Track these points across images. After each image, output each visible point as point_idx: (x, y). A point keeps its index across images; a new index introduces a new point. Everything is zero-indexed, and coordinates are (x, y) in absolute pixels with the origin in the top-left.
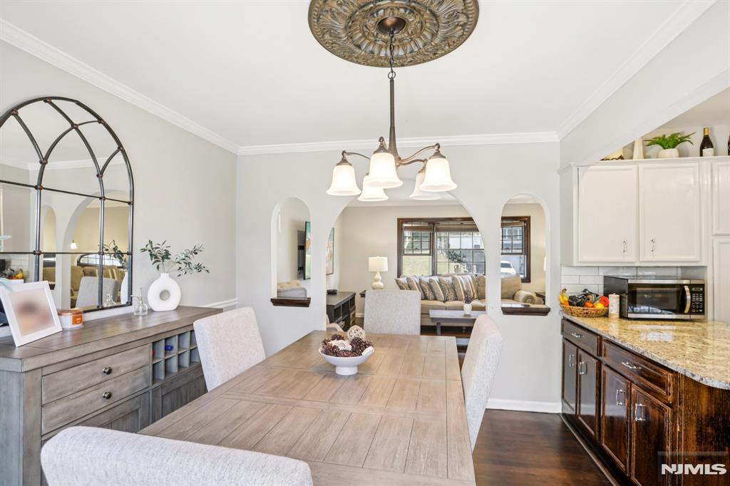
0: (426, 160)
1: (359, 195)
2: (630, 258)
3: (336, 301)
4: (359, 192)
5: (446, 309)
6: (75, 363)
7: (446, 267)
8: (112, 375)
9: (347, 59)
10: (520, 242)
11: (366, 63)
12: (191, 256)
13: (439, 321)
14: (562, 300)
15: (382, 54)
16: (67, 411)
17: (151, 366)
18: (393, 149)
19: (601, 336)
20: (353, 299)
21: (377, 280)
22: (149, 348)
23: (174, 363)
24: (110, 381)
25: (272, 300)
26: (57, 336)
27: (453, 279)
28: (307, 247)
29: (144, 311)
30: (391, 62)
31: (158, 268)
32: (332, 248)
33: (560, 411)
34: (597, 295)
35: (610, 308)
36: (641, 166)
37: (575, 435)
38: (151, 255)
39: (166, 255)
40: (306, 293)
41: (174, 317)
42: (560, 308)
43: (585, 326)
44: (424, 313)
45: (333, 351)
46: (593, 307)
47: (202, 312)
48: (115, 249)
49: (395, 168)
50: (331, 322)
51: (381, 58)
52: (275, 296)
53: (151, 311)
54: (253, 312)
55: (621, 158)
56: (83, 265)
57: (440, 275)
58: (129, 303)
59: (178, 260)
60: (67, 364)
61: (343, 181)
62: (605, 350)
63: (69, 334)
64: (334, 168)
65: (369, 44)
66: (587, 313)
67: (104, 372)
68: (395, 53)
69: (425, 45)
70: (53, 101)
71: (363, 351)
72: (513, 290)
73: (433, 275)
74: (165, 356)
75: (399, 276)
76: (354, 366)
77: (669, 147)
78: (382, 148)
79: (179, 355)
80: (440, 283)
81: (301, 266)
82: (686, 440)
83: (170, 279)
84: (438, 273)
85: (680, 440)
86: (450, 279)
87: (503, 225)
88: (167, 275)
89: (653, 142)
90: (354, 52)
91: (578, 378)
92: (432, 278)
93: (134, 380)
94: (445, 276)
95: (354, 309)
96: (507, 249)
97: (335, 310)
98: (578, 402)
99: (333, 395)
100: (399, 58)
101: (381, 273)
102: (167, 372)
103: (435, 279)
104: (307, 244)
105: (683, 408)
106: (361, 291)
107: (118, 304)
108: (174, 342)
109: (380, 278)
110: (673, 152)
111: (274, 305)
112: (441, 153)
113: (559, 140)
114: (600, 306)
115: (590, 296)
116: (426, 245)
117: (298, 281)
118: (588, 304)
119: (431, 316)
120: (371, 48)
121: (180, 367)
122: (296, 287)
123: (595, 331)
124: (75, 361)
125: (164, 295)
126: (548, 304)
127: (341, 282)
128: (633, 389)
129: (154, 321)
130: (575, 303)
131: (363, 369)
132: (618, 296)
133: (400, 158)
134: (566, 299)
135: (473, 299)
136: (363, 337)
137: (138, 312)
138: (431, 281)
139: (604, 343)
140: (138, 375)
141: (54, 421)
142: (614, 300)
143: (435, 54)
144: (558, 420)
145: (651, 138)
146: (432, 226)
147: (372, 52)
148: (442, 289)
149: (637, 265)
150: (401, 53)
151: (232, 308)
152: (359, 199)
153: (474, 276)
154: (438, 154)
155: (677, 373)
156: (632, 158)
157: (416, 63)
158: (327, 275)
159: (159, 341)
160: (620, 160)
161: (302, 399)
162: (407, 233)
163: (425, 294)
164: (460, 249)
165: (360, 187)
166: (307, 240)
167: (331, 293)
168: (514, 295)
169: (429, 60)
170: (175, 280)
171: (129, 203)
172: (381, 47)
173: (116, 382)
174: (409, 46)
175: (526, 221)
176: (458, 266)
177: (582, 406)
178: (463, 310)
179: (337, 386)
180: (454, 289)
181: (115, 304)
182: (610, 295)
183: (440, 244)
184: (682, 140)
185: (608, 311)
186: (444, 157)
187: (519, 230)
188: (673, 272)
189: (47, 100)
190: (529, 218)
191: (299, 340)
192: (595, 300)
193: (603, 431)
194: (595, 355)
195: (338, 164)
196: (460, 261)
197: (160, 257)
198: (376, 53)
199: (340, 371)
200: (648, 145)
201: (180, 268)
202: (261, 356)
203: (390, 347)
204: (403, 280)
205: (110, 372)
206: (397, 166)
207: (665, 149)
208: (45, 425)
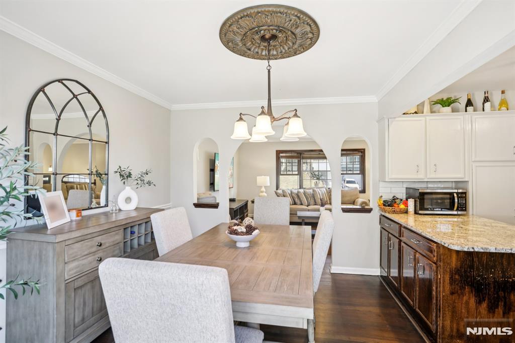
0: (290, 117)
1: (250, 139)
2: (421, 176)
3: (235, 206)
4: (250, 137)
5: (309, 210)
6: (81, 239)
7: (309, 183)
8: (103, 247)
9: (242, 56)
10: (359, 166)
11: (254, 58)
12: (144, 176)
13: (304, 219)
14: (379, 203)
15: (264, 53)
16: (79, 267)
17: (123, 243)
18: (270, 113)
19: (401, 225)
20: (246, 205)
21: (262, 192)
22: (122, 231)
23: (136, 242)
24: (100, 251)
25: (194, 204)
26: (68, 224)
27: (314, 191)
28: (216, 170)
29: (116, 210)
30: (269, 58)
31: (124, 183)
32: (232, 171)
33: (379, 274)
34: (401, 200)
35: (409, 208)
36: (428, 118)
37: (387, 288)
38: (120, 175)
39: (130, 175)
40: (216, 201)
41: (134, 214)
42: (378, 209)
43: (392, 219)
44: (293, 213)
45: (235, 233)
46: (398, 207)
47: (152, 211)
48: (97, 171)
49: (270, 123)
50: (232, 219)
51: (263, 55)
52: (196, 202)
53: (120, 210)
54: (184, 210)
55: (416, 113)
56: (66, 183)
57: (305, 188)
58: (106, 206)
59: (136, 178)
60: (78, 239)
61: (240, 131)
62: (403, 233)
63: (74, 223)
64: (234, 123)
65: (255, 48)
66: (394, 211)
67: (98, 245)
68: (271, 53)
69: (289, 49)
70: (64, 82)
71: (252, 232)
72: (353, 198)
73: (300, 188)
74: (131, 237)
75: (277, 190)
76: (247, 242)
77: (446, 106)
78: (263, 113)
79: (139, 237)
80: (305, 193)
81: (211, 182)
82: (443, 283)
83: (131, 190)
84: (304, 187)
85: (440, 283)
86: (311, 191)
87: (342, 155)
88: (130, 187)
89: (436, 103)
90: (247, 52)
91: (389, 252)
92: (300, 190)
93: (114, 251)
94: (308, 189)
95: (247, 211)
96: (350, 170)
97: (235, 211)
98: (389, 267)
99: (235, 257)
100: (273, 55)
101: (265, 187)
102: (132, 248)
103: (302, 191)
104: (216, 168)
105: (442, 264)
106: (252, 199)
107: (99, 206)
108: (136, 229)
109: (264, 190)
110: (448, 109)
111: (195, 207)
112: (298, 114)
113: (377, 101)
114: (402, 206)
115: (397, 201)
116: (295, 168)
117: (210, 192)
118: (395, 205)
119: (298, 215)
120: (256, 50)
121: (139, 245)
122: (209, 196)
123: (397, 221)
124: (82, 238)
125: (128, 200)
126: (371, 206)
127: (238, 193)
128: (417, 256)
129: (121, 216)
130: (387, 205)
131: (253, 244)
132: (414, 200)
133: (274, 117)
134: (382, 202)
135: (325, 204)
136: (253, 224)
137: (113, 210)
138: (298, 192)
139: (402, 228)
140: (116, 248)
141: (72, 272)
142: (411, 203)
143: (295, 54)
144: (378, 280)
145: (435, 99)
146: (299, 155)
147: (257, 53)
148: (306, 198)
149: (426, 180)
150: (275, 53)
151: (169, 208)
152: (250, 141)
153: (327, 189)
154: (296, 115)
155: (438, 244)
156: (423, 113)
157: (284, 58)
158: (230, 188)
159: (127, 228)
160: (415, 114)
161: (217, 259)
162: (283, 160)
163: (294, 201)
164: (319, 171)
165: (251, 135)
166: (216, 165)
167: (232, 200)
168: (354, 202)
169: (291, 56)
170: (134, 190)
171: (106, 143)
172: (262, 50)
173: (104, 251)
174: (279, 49)
175: (362, 152)
176: (317, 182)
177: (391, 270)
178: (319, 211)
179: (237, 253)
180: (314, 198)
181: (98, 206)
182: (409, 200)
183: (304, 167)
184: (454, 101)
185: (407, 209)
186: (299, 117)
187: (357, 158)
188: (450, 185)
189: (60, 81)
190: (364, 150)
191: (212, 229)
192: (400, 203)
193: (402, 283)
194: (398, 236)
195: (237, 121)
196: (318, 179)
197: (125, 176)
198: (260, 53)
199: (239, 245)
200: (434, 104)
201: (138, 183)
202: (189, 237)
203: (270, 232)
204: (280, 191)
205: (100, 245)
206: (272, 122)
207: (443, 107)
208: (67, 274)
